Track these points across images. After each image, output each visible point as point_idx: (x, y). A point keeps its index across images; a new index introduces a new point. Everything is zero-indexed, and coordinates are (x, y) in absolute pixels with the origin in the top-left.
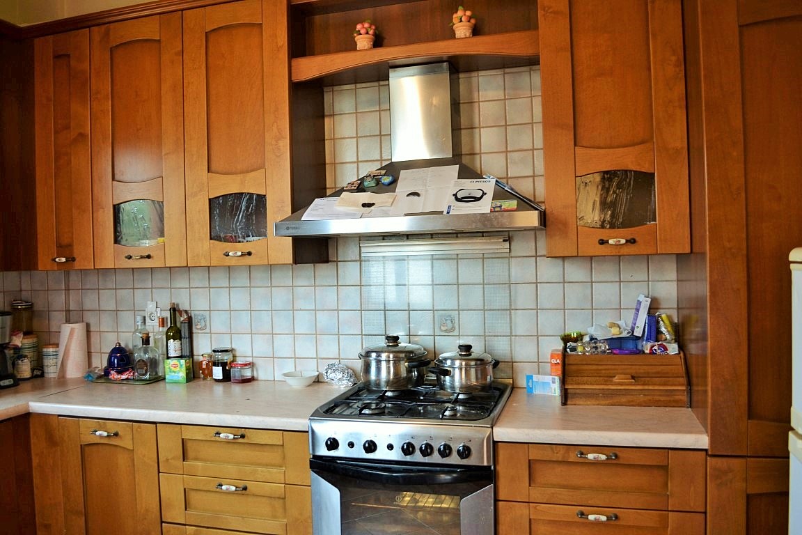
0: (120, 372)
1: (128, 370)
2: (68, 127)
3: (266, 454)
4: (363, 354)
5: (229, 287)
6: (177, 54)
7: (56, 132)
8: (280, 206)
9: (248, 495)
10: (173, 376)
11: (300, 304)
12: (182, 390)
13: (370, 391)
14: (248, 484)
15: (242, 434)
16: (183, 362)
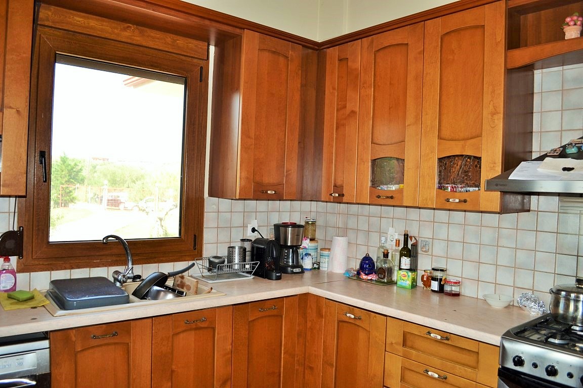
0: (366, 274)
1: (372, 274)
2: (345, 107)
3: (464, 356)
4: (554, 291)
5: (449, 223)
6: (420, 53)
7: (337, 110)
8: (492, 166)
9: (447, 383)
10: (402, 283)
11: (503, 242)
12: (407, 294)
13: (558, 323)
14: (448, 375)
15: (447, 336)
16: (410, 274)
